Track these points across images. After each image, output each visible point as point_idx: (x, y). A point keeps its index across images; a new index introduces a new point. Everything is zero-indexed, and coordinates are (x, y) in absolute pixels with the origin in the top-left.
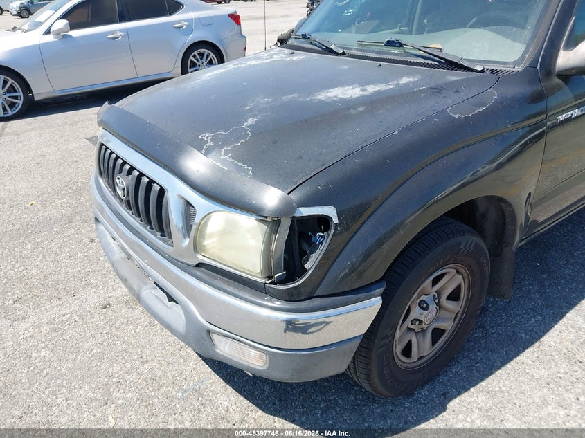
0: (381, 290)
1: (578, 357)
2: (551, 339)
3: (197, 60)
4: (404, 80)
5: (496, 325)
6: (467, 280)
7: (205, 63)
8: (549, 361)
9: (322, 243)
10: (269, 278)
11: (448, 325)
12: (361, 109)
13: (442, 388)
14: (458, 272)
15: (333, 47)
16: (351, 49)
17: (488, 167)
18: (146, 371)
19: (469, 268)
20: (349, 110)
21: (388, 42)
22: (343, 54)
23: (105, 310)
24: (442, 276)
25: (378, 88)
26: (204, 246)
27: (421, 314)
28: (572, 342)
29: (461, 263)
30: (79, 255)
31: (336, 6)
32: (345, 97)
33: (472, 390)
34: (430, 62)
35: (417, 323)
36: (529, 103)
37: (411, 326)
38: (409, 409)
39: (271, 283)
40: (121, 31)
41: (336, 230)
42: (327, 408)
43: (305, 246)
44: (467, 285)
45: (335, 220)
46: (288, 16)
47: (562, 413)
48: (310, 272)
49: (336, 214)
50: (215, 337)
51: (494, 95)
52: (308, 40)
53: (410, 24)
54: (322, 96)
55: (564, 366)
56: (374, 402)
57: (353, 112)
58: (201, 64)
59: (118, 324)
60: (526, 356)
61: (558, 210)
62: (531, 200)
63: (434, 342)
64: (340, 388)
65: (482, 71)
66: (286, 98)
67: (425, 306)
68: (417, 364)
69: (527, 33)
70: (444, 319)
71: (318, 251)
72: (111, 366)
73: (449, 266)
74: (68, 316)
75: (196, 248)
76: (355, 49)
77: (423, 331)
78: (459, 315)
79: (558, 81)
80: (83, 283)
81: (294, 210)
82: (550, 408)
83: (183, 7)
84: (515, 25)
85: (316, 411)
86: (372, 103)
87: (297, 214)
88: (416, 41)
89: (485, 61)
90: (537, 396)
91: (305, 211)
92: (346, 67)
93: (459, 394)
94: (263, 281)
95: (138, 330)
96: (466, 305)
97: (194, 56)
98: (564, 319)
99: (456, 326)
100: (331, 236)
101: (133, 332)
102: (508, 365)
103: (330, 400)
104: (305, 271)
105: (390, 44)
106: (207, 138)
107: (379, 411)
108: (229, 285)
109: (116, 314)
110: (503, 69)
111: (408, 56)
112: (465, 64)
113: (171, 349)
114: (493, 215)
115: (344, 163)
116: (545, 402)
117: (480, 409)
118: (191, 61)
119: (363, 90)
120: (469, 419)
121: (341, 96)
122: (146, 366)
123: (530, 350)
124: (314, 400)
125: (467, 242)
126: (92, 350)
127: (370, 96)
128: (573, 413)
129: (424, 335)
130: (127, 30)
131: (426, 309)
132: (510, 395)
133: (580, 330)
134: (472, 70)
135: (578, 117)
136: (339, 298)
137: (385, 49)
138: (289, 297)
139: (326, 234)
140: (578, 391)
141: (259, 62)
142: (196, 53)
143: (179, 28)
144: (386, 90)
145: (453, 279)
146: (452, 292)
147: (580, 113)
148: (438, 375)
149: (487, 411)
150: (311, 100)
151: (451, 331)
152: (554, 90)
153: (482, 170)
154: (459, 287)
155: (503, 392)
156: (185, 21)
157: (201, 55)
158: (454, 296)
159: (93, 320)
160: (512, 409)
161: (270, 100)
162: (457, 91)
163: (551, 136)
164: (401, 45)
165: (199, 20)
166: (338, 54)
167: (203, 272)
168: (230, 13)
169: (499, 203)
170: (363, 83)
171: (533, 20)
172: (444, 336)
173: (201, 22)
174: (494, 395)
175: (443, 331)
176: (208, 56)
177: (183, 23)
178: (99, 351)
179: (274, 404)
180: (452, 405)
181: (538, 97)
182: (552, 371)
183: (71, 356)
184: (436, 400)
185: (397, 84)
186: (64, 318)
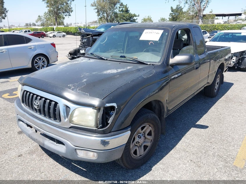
0: (130, 129)
1: (187, 150)
2: (178, 146)
3: (38, 61)
4: (129, 68)
5: (162, 144)
6: (153, 128)
7: (41, 62)
8: (179, 153)
9: (113, 115)
10: (97, 127)
11: (149, 144)
12: (118, 76)
13: (149, 165)
14: (150, 126)
15: (103, 58)
16: (109, 58)
17: (153, 93)
18: (43, 176)
19: (153, 124)
20: (115, 76)
21: (121, 56)
22: (107, 60)
23: (20, 157)
24: (144, 127)
25: (121, 70)
26: (73, 120)
27: (139, 140)
28: (185, 146)
29: (150, 122)
30: (2, 138)
31: (100, 44)
32: (112, 73)
33: (158, 164)
34: (134, 62)
35: (138, 143)
36: (163, 74)
37: (136, 144)
38: (140, 172)
39: (98, 129)
40: (5, 49)
41: (117, 110)
42: (113, 176)
43: (107, 116)
44: (153, 130)
45: (116, 107)
46: (70, 44)
47: (184, 166)
48: (110, 124)
49: (116, 106)
50: (78, 151)
51: (154, 71)
52: (93, 55)
53: (123, 50)
54: (105, 72)
55: (183, 153)
56: (128, 172)
57: (116, 77)
58: (40, 62)
59: (27, 161)
60: (172, 152)
61: (174, 106)
62: (167, 102)
63: (145, 150)
64: (116, 170)
65: (150, 65)
66: (94, 73)
67: (140, 137)
68: (139, 157)
69: (161, 54)
70: (147, 142)
71: (112, 117)
72: (28, 176)
73: (145, 124)
74: (4, 161)
75: (71, 121)
76: (110, 58)
77: (141, 146)
78: (152, 141)
79: (170, 67)
80: (7, 149)
81: (105, 105)
82: (181, 165)
83: (32, 40)
84: (157, 52)
85: (110, 178)
86: (121, 74)
87: (106, 106)
88: (129, 56)
89: (150, 62)
90: (177, 162)
91: (108, 105)
92: (109, 64)
93: (154, 165)
94: (95, 128)
95: (36, 162)
96: (154, 137)
97: (37, 59)
98: (182, 140)
99: (152, 144)
100: (115, 112)
101: (34, 163)
102: (167, 155)
103: (114, 174)
104: (108, 124)
105: (121, 57)
106: (71, 86)
107: (130, 175)
108: (83, 132)
109: (25, 158)
110: (155, 64)
111: (127, 60)
112: (145, 63)
113: (52, 167)
114: (157, 107)
115: (117, 91)
116: (179, 164)
117: (161, 169)
118: (36, 61)
119: (117, 71)
120: (158, 172)
121: (111, 72)
122: (43, 174)
123: (173, 150)
124: (108, 175)
125: (151, 116)
126: (18, 172)
127: (120, 72)
128: (187, 166)
129: (141, 147)
130: (8, 49)
131: (140, 138)
132: (169, 164)
133: (187, 143)
134: (147, 64)
135: (177, 77)
136: (118, 132)
137: (120, 58)
138: (104, 133)
139: (114, 112)
140: (188, 159)
141: (79, 62)
142: (37, 58)
143: (31, 48)
144: (124, 71)
145: (148, 128)
146: (149, 133)
147: (177, 76)
148: (147, 161)
149: (163, 169)
150: (102, 74)
151: (150, 146)
152: (169, 70)
153: (151, 94)
154: (151, 131)
155: (167, 163)
156: (33, 46)
157: (40, 59)
158: (150, 134)
159: (16, 161)
160: (170, 167)
161: (89, 74)
162: (144, 70)
163: (170, 83)
164: (125, 57)
165: (39, 46)
166: (105, 60)
167: (72, 129)
168: (51, 43)
169: (159, 102)
170: (117, 69)
171: (162, 50)
172: (148, 148)
173: (40, 46)
174: (165, 164)
175: (147, 146)
176: (42, 59)
177: (32, 47)
178: (21, 172)
179: (95, 178)
180: (153, 168)
181: (166, 72)
182: (180, 155)
183: (10, 175)
184: (148, 168)
185: (127, 69)
186: (2, 162)
